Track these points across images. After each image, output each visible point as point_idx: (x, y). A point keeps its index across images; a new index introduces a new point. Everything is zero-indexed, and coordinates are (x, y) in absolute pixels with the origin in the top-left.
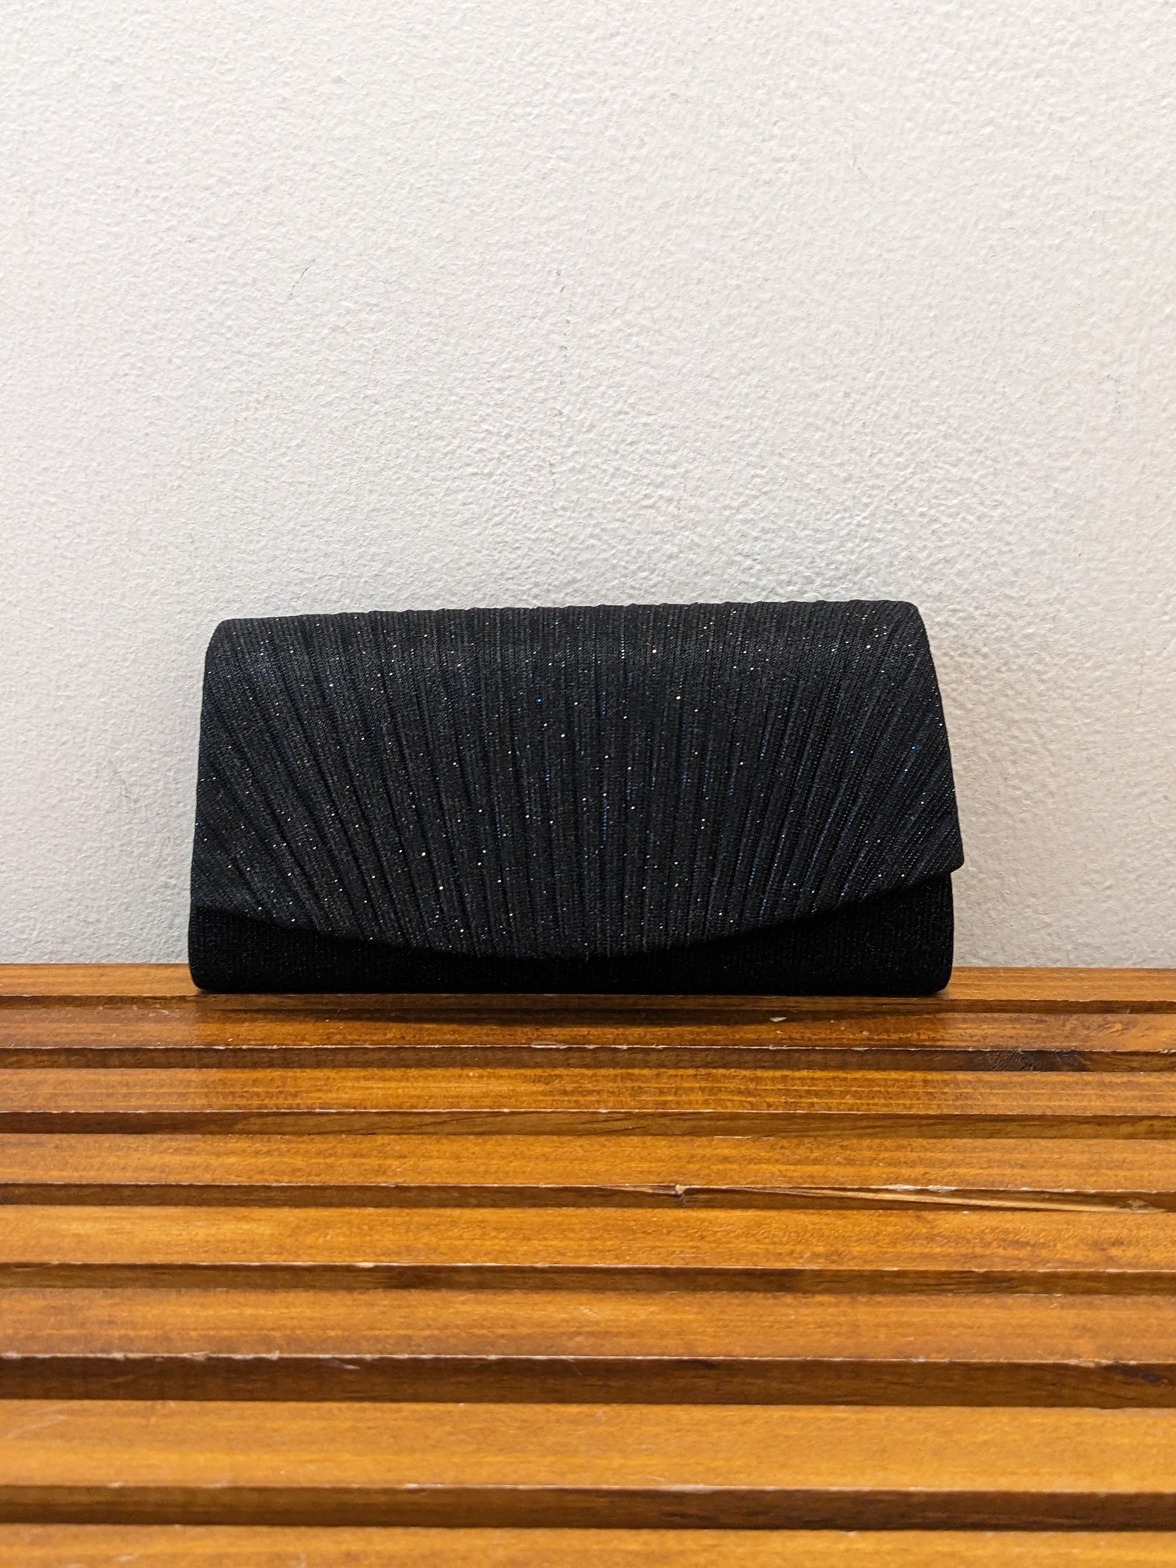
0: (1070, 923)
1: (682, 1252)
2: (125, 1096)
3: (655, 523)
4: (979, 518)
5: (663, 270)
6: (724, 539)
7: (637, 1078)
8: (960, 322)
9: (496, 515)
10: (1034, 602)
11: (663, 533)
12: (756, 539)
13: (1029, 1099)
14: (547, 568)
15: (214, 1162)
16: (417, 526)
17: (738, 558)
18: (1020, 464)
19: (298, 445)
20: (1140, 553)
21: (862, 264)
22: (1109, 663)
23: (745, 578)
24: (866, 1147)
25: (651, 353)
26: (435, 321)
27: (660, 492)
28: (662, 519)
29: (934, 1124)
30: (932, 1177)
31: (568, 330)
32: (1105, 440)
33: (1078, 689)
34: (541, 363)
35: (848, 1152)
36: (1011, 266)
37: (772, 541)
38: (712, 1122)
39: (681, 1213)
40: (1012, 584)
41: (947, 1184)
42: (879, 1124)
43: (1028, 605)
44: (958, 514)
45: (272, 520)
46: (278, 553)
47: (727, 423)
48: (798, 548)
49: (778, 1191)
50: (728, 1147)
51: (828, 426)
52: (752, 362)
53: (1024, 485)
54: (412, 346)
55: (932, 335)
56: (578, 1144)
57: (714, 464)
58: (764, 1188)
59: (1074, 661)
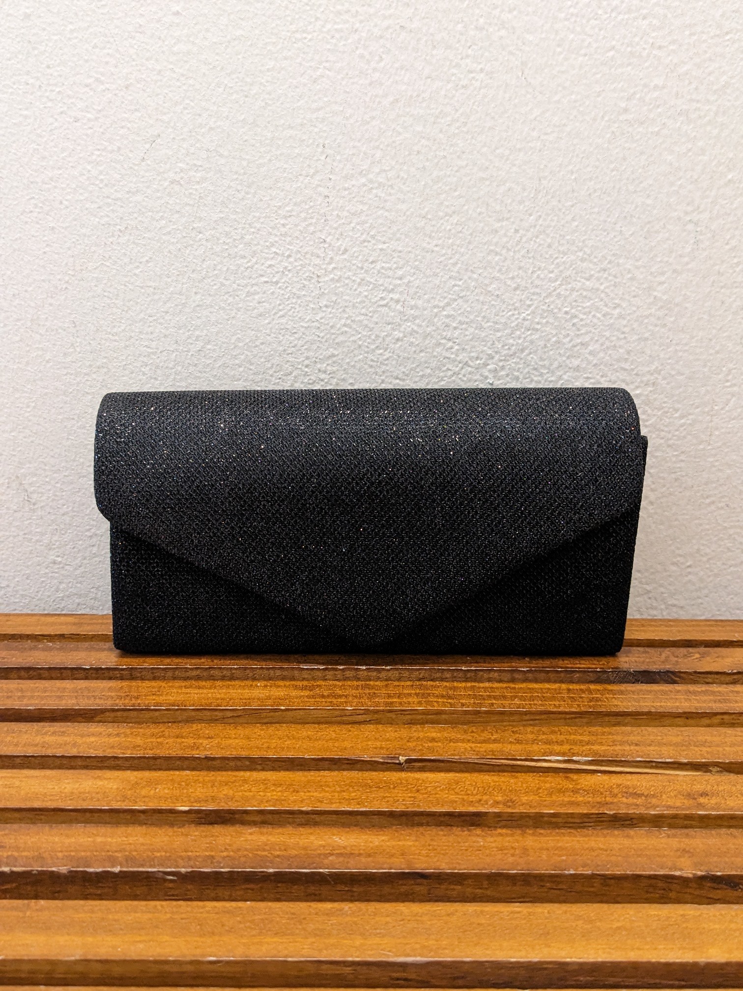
0: (662, 590)
1: (403, 800)
2: (19, 698)
3: (388, 317)
4: (604, 315)
5: (394, 145)
6: (434, 328)
7: (373, 687)
8: (592, 183)
9: (280, 310)
10: (640, 373)
11: (393, 324)
12: (455, 328)
13: (639, 702)
14: (314, 347)
15: (79, 740)
16: (227, 317)
17: (443, 341)
18: (632, 279)
19: (147, 261)
20: (711, 340)
21: (528, 142)
22: (690, 414)
23: (448, 355)
24: (529, 732)
25: (386, 201)
26: (241, 177)
27: (391, 295)
28: (393, 314)
29: (575, 718)
30: (575, 752)
31: (330, 184)
32: (687, 264)
33: (669, 432)
34: (311, 207)
35: (517, 735)
36: (626, 145)
37: (466, 330)
38: (424, 716)
39: (403, 775)
40: (626, 360)
41: (586, 756)
42: (538, 718)
43: (637, 375)
44: (590, 312)
45: (130, 312)
46: (133, 334)
47: (436, 249)
48: (483, 334)
49: (470, 761)
50: (435, 732)
51: (504, 251)
52: (453, 208)
53: (633, 294)
54: (224, 194)
55: (573, 191)
56: (332, 729)
57: (427, 277)
58: (460, 759)
59: (667, 412)
